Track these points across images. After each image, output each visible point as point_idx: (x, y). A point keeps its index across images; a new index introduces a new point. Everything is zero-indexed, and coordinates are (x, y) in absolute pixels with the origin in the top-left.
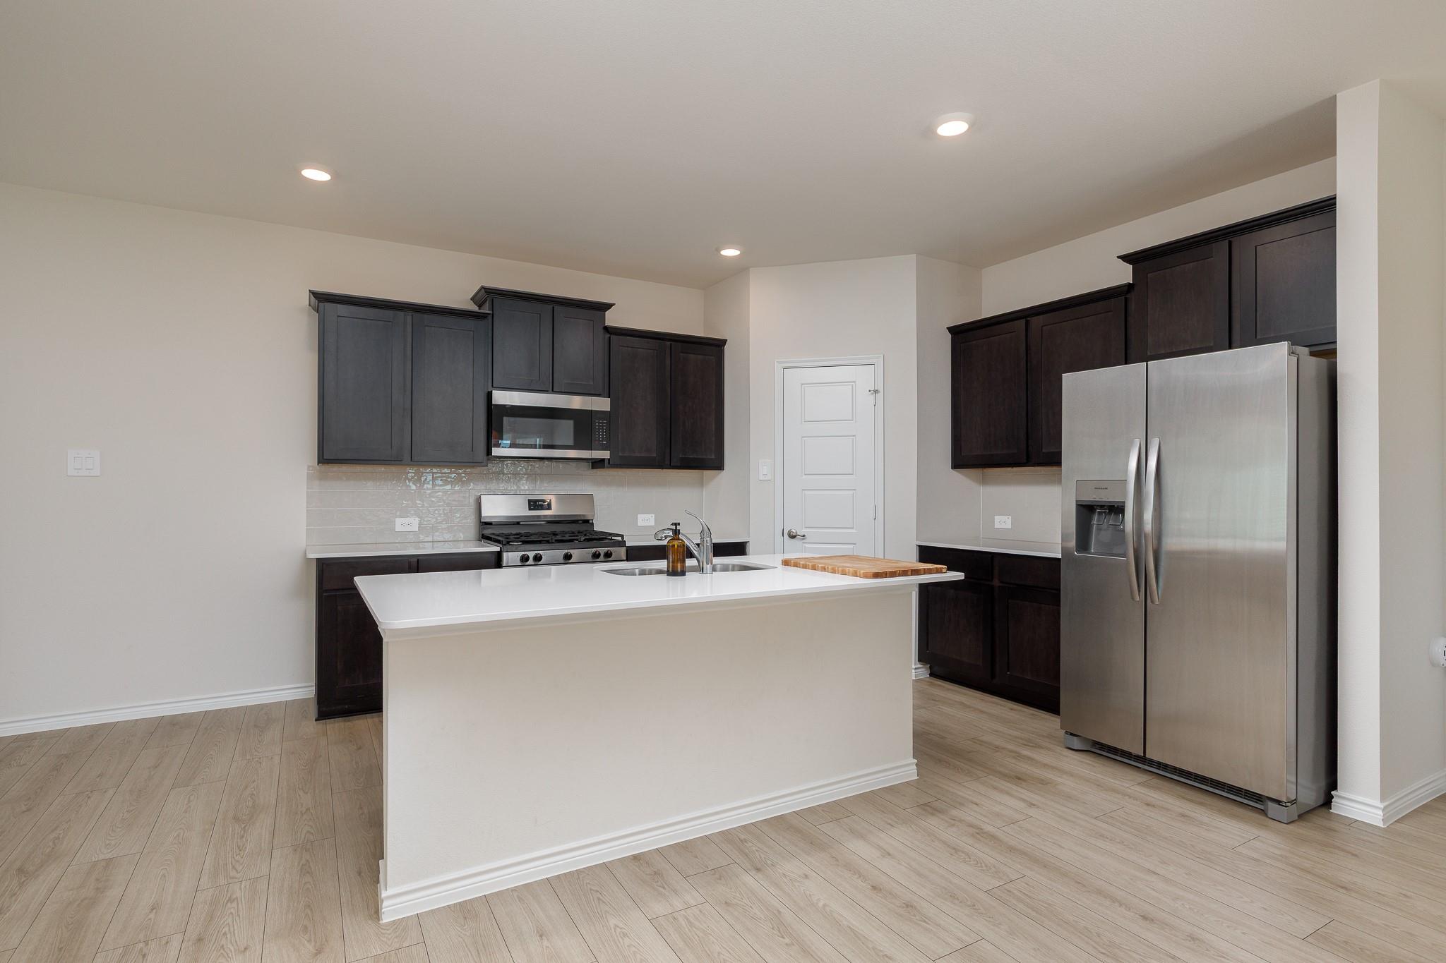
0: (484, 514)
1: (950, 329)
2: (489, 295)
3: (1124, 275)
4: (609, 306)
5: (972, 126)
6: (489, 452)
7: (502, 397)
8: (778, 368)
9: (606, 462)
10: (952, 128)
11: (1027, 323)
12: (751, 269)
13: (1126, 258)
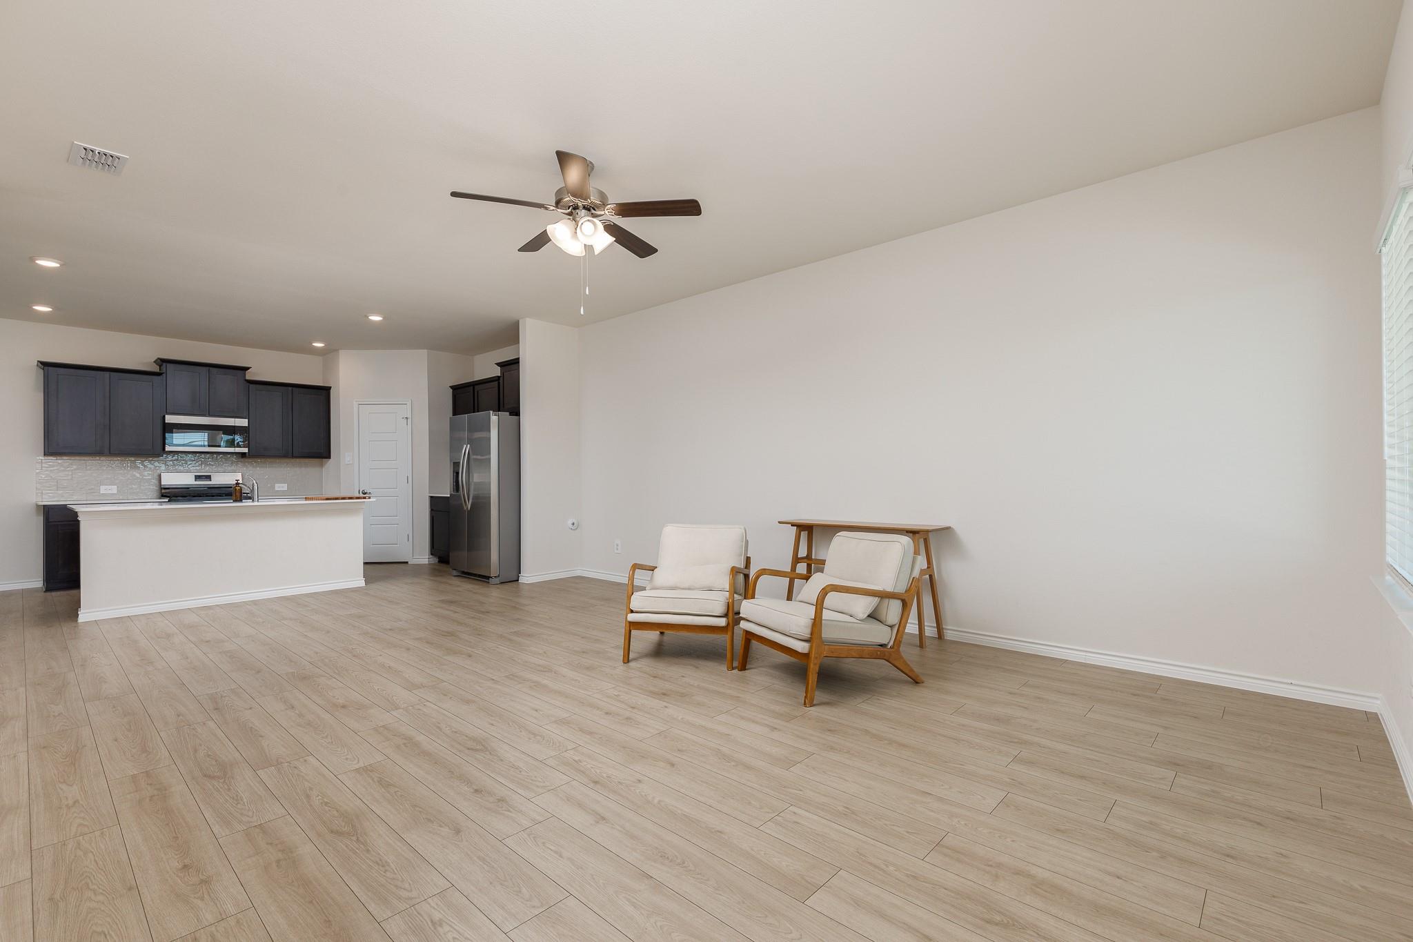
0: (163, 483)
1: (451, 387)
2: (162, 362)
3: (497, 372)
4: (248, 368)
5: (384, 318)
6: (164, 449)
7: (170, 419)
8: (355, 404)
9: (247, 454)
10: (376, 318)
11: (474, 388)
12: (340, 351)
13: (498, 364)
